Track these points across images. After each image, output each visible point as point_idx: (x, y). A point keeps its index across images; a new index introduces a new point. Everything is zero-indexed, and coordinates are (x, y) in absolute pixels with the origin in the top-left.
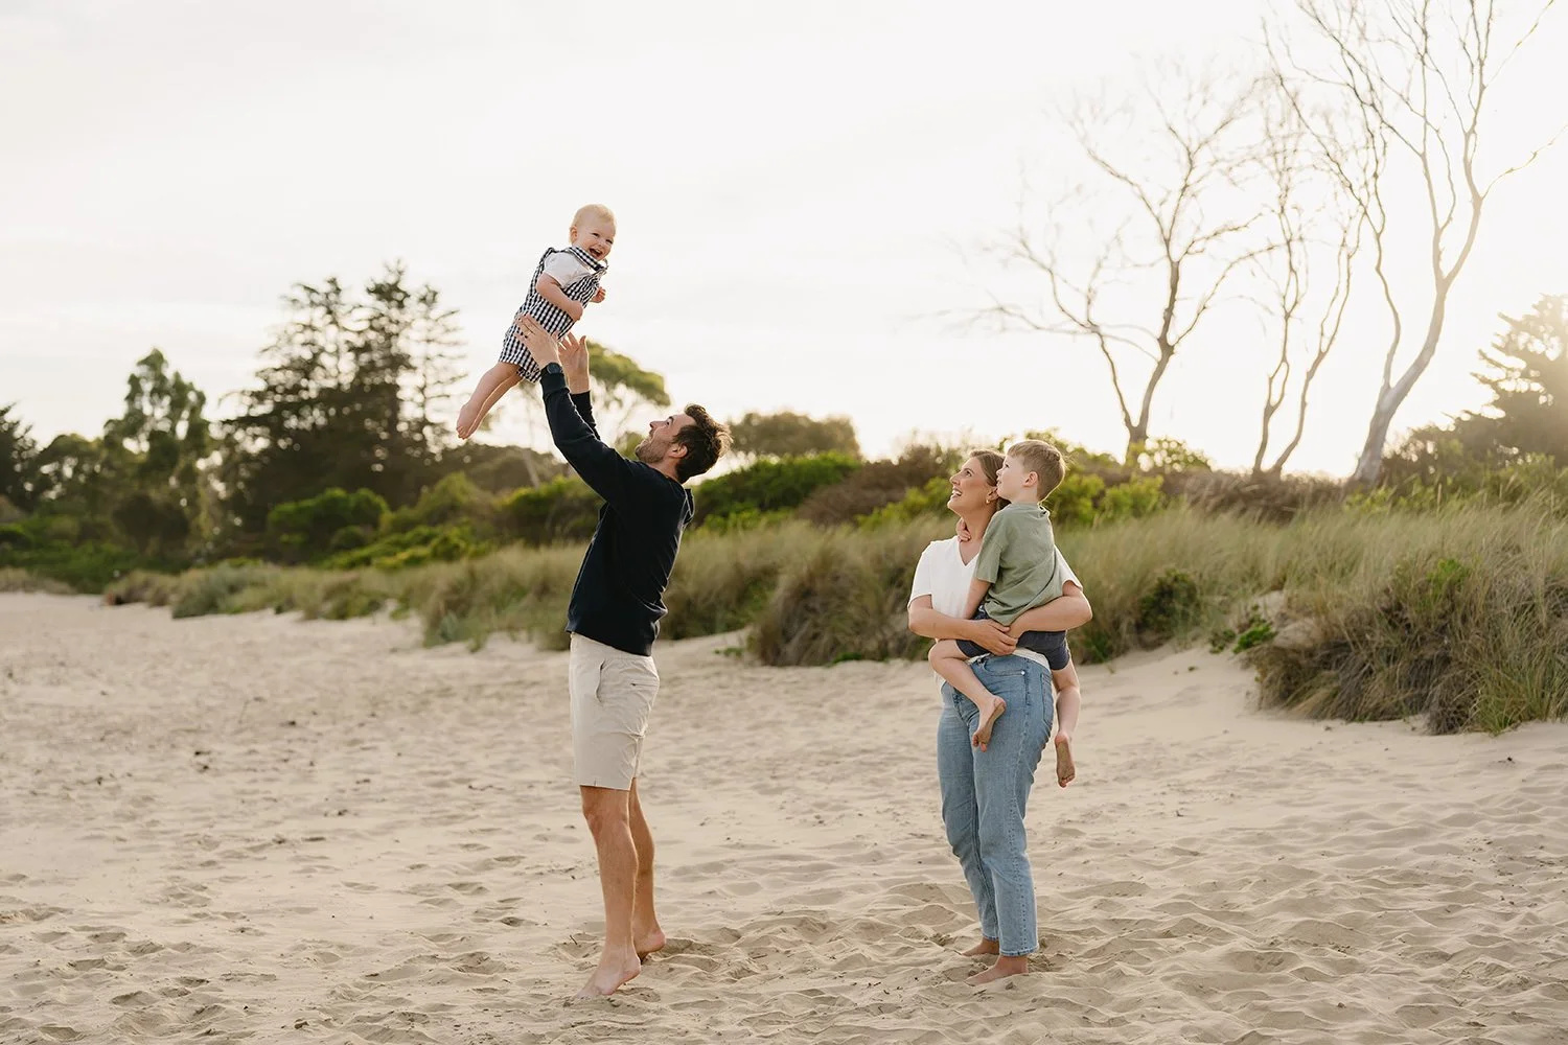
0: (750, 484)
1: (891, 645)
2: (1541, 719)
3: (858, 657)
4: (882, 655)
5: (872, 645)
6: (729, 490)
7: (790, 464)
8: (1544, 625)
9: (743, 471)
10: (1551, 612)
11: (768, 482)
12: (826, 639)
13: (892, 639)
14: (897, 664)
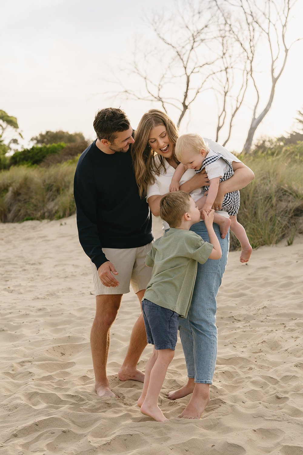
0: (30, 154)
1: (46, 214)
2: (268, 244)
3: (32, 219)
4: (42, 217)
5: (39, 214)
6: (22, 157)
7: (45, 147)
8: (274, 205)
9: (28, 150)
10: (278, 199)
11: (37, 154)
12: (22, 212)
13: (47, 212)
14: (45, 221)
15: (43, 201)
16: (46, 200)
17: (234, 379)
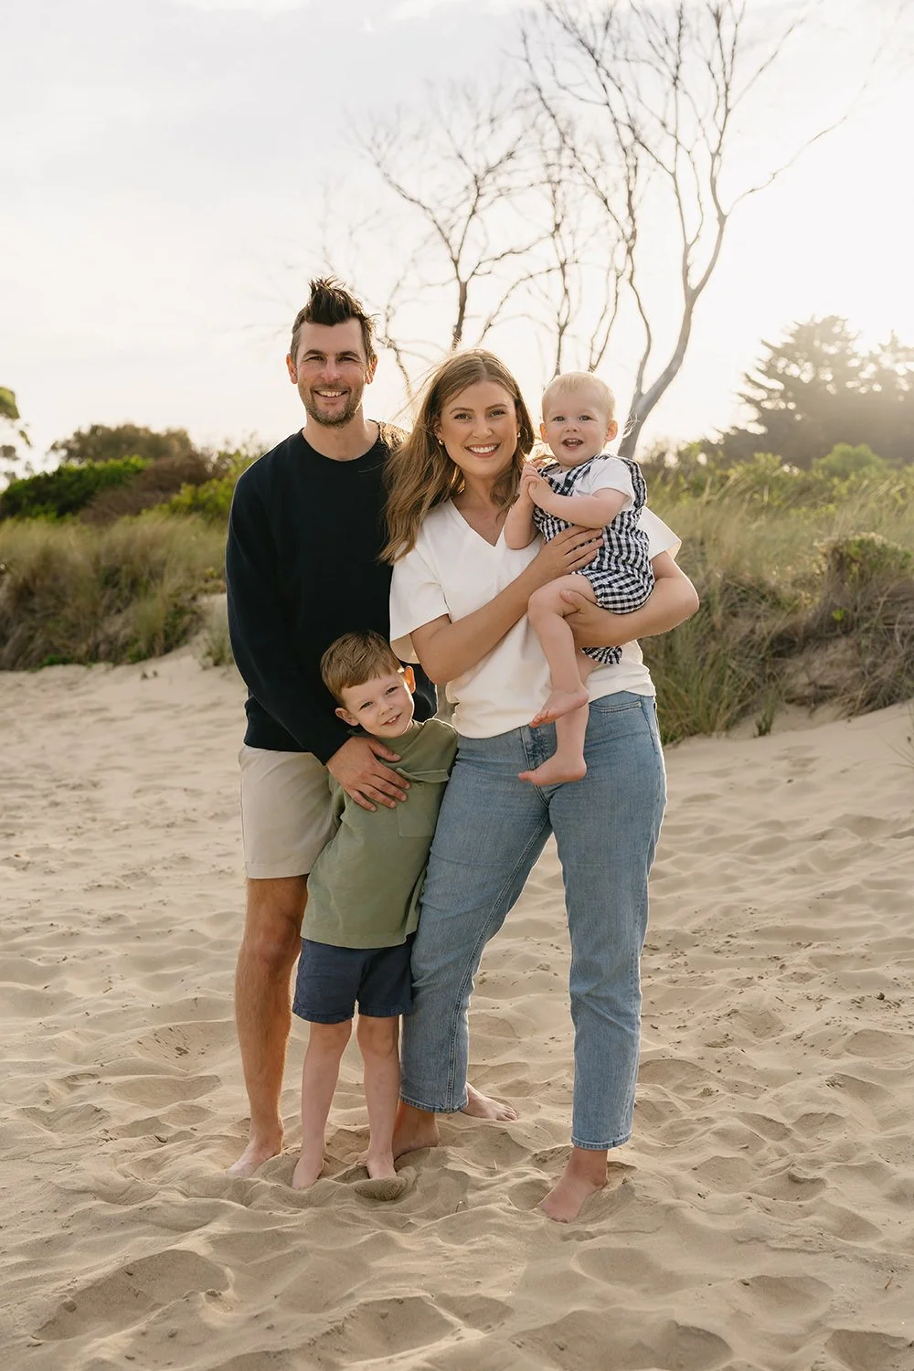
0: (52, 487)
1: (103, 648)
2: (705, 733)
3: (65, 662)
4: (92, 658)
5: (82, 649)
6: (32, 494)
7: (91, 468)
8: (719, 626)
9: (46, 475)
10: (727, 611)
11: (69, 486)
12: (39, 641)
13: (104, 641)
14: (100, 667)
15: (94, 614)
16: (100, 611)
17: (665, 1125)
